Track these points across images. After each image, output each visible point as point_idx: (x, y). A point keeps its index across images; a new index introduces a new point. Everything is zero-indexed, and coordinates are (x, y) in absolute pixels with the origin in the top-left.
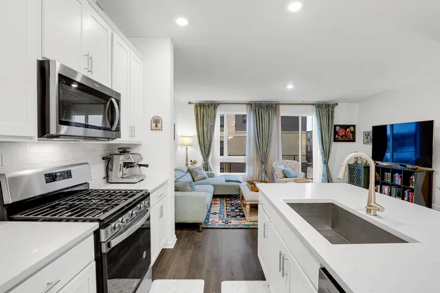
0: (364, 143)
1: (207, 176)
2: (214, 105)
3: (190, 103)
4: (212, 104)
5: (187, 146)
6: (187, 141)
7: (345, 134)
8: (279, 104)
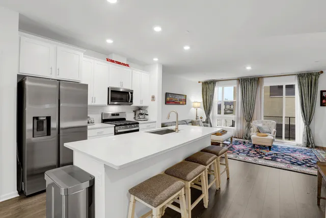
2: (213, 82)
3: (199, 82)
4: (212, 82)
5: (197, 108)
6: (196, 105)
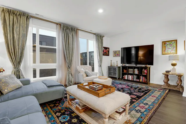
0: (114, 57)
1: (21, 84)
4: (24, 14)
7: (106, 52)
8: (78, 29)
